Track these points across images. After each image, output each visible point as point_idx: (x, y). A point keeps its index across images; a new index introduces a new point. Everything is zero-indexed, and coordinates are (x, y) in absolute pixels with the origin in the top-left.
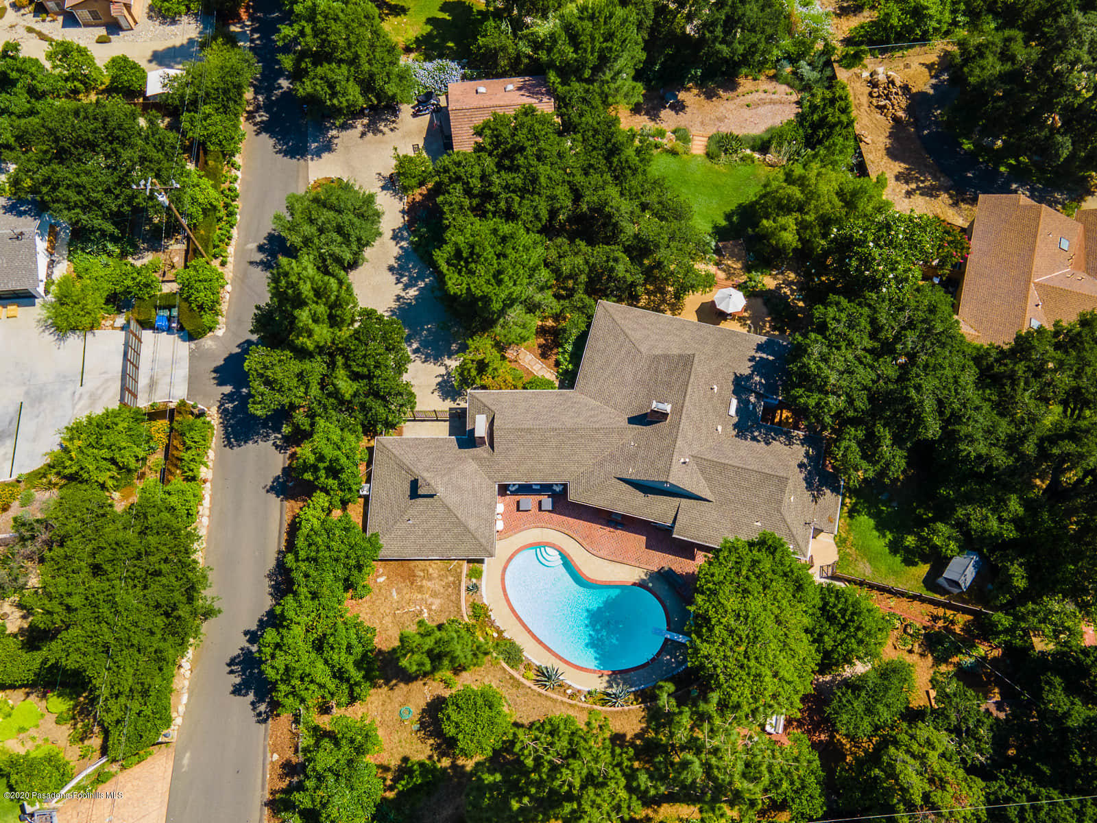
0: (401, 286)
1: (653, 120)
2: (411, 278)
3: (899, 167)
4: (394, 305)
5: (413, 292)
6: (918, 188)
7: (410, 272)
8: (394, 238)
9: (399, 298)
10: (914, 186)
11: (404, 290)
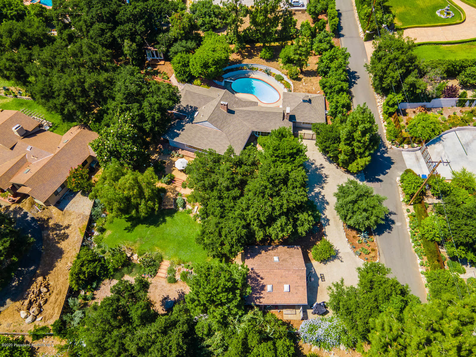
0: (322, 194)
1: (183, 293)
2: (318, 197)
3: (63, 245)
4: (324, 185)
5: (317, 190)
6: (60, 230)
7: (319, 200)
8: (328, 220)
9: (322, 188)
10: (63, 231)
11: (320, 192)
